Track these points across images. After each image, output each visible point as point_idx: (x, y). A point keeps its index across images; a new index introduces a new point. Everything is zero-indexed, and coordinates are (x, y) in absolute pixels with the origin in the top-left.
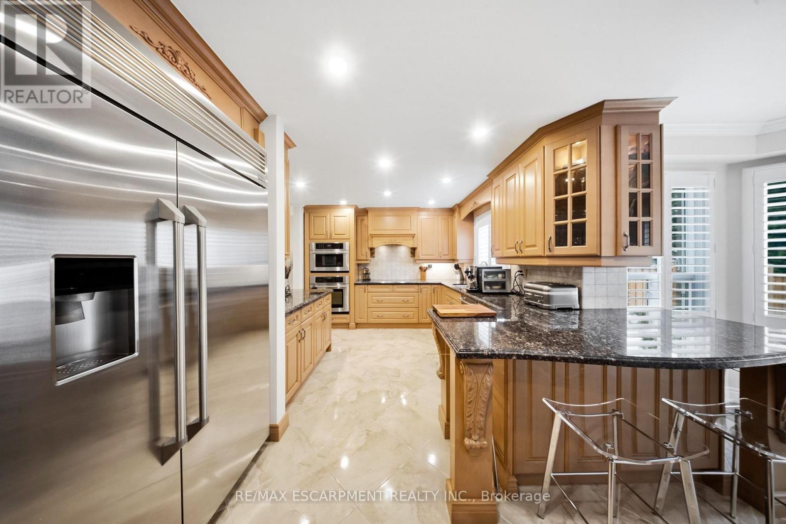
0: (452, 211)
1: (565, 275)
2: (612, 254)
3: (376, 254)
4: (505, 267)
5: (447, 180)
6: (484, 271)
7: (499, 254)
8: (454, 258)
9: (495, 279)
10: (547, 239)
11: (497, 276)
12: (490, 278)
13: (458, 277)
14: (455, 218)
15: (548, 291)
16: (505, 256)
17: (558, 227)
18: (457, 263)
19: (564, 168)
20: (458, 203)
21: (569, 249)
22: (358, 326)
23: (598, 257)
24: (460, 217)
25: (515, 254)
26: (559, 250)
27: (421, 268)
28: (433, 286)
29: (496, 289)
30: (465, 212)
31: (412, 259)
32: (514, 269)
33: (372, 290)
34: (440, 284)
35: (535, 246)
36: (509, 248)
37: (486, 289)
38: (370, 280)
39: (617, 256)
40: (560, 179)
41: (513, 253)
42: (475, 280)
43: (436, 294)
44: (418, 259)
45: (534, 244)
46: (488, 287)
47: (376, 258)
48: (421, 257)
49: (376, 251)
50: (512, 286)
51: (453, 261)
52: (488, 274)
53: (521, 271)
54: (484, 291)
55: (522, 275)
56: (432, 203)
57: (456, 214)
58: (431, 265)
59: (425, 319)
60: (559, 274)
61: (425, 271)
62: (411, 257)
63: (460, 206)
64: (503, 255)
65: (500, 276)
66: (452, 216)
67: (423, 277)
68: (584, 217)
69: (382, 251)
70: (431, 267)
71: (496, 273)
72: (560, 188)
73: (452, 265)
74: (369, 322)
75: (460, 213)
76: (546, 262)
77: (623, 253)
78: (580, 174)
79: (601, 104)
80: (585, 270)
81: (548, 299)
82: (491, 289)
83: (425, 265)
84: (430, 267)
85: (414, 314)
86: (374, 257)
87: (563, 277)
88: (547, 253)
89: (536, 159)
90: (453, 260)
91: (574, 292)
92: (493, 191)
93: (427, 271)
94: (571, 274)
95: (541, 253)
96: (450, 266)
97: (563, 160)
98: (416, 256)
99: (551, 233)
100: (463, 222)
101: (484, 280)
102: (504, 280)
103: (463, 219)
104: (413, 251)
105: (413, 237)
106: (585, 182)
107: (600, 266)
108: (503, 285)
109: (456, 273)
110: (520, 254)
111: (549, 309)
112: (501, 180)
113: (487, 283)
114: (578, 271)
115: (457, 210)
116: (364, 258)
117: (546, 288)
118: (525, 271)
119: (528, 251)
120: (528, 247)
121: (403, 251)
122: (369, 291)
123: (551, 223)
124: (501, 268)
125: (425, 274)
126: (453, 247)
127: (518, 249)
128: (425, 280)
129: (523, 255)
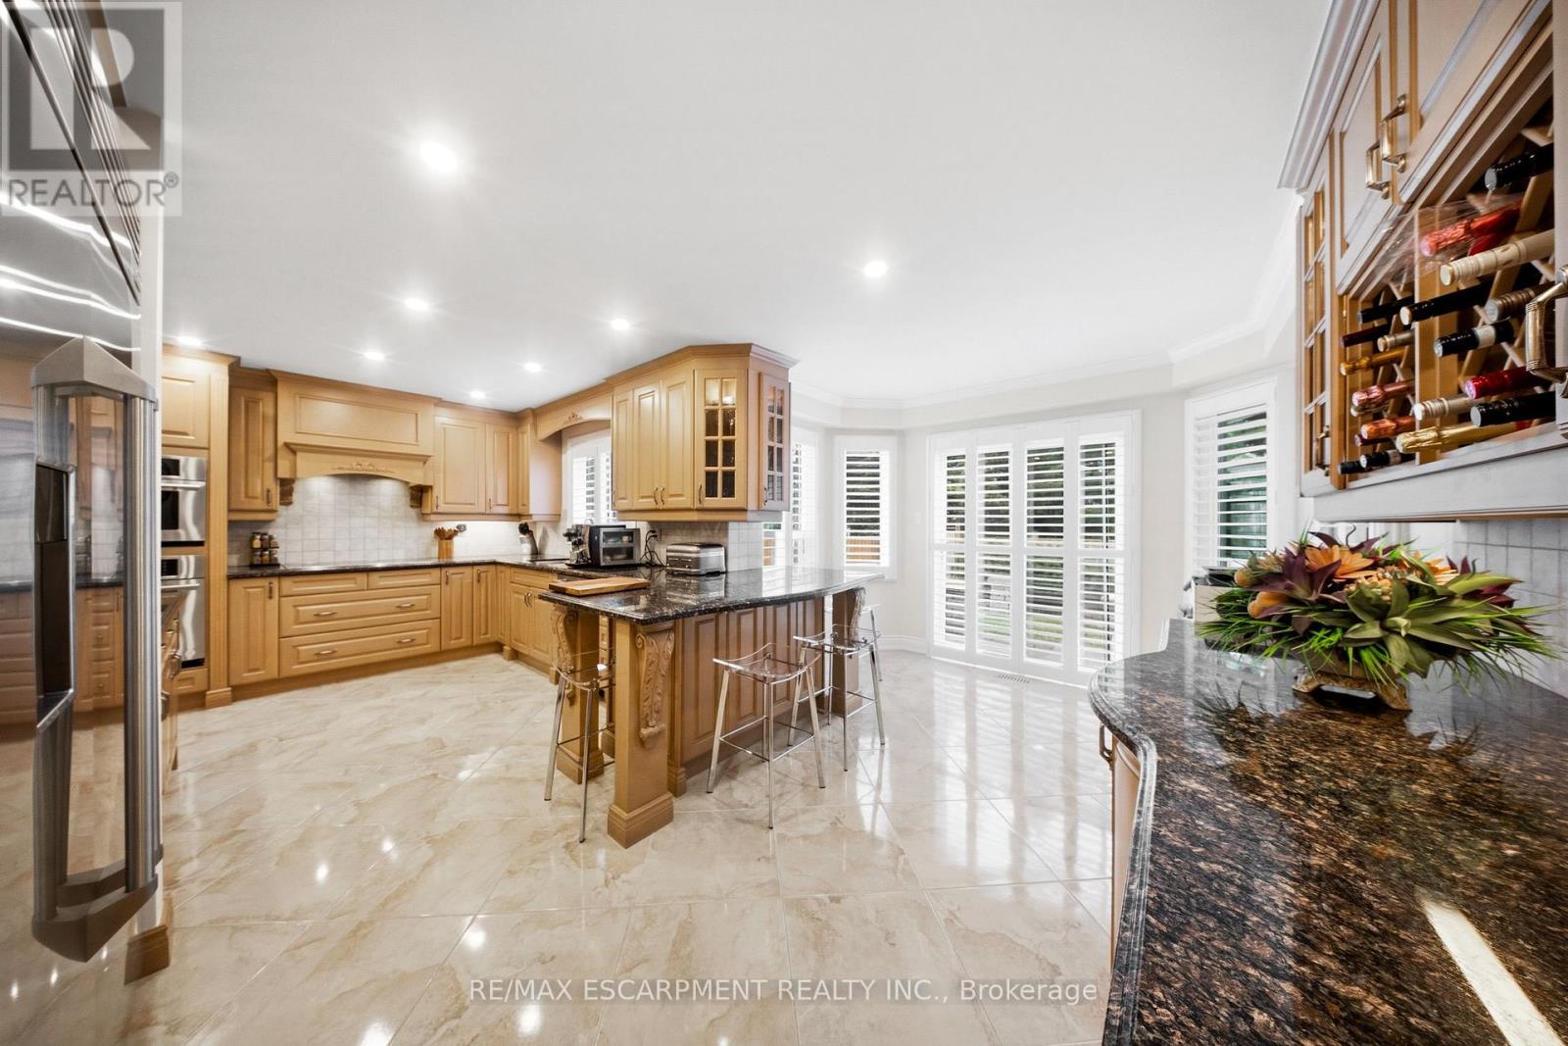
0: (516, 418)
1: (709, 532)
2: (755, 508)
3: (296, 497)
4: (631, 525)
5: (533, 367)
6: (602, 530)
7: (624, 504)
8: (520, 512)
9: (618, 544)
10: (697, 488)
11: (621, 539)
12: (611, 543)
13: (527, 548)
14: (523, 433)
15: (698, 552)
16: (634, 508)
17: (708, 474)
18: (523, 522)
19: (714, 405)
20: (534, 407)
21: (719, 501)
22: (241, 692)
23: (744, 510)
24: (536, 434)
25: (653, 506)
26: (711, 502)
27: (440, 533)
28: (476, 568)
29: (620, 559)
30: (548, 427)
31: (413, 512)
32: (644, 528)
33: (295, 589)
34: (494, 563)
35: (681, 495)
36: (643, 497)
37: (605, 561)
38: (278, 565)
39: (759, 509)
40: (711, 416)
41: (649, 503)
42: (585, 548)
43: (484, 585)
44: (435, 510)
45: (680, 493)
46: (608, 558)
47: (296, 508)
48: (443, 508)
49: (298, 487)
50: (641, 554)
51: (517, 518)
52: (608, 535)
53: (653, 532)
54: (603, 564)
55: (655, 536)
56: (478, 396)
57: (528, 428)
58: (465, 526)
59: (456, 639)
60: (704, 533)
61: (450, 538)
62: (412, 506)
63: (537, 413)
64: (633, 505)
65: (625, 539)
66: (517, 428)
67: (446, 551)
68: (733, 465)
69: (318, 488)
70: (465, 529)
71: (618, 535)
72: (711, 428)
73: (515, 526)
74: (284, 674)
75: (535, 427)
76: (694, 517)
77: (764, 507)
78: (729, 415)
79: (749, 346)
80: (731, 525)
81: (697, 562)
82: (612, 560)
83: (449, 525)
84: (461, 529)
85: (428, 634)
86: (290, 503)
87: (708, 536)
88: (697, 505)
89: (684, 382)
90: (517, 516)
91: (720, 552)
92: (615, 407)
93: (456, 540)
94: (716, 531)
95: (689, 505)
96: (511, 528)
97: (714, 395)
98: (424, 505)
99: (701, 481)
100: (542, 445)
101: (603, 545)
102: (630, 545)
103: (544, 437)
104: (418, 495)
105: (425, 463)
106: (734, 426)
107: (746, 521)
108: (630, 553)
109: (522, 541)
110: (660, 506)
111: (697, 575)
112: (631, 393)
113: (609, 552)
114: (723, 527)
115: (530, 420)
116: (260, 504)
117: (695, 549)
118: (658, 530)
119: (672, 502)
120: (672, 496)
121: (388, 493)
122: (284, 593)
123: (702, 469)
124: (624, 526)
125: (451, 544)
126: (518, 490)
127: (659, 498)
128: (451, 557)
129: (665, 507)
